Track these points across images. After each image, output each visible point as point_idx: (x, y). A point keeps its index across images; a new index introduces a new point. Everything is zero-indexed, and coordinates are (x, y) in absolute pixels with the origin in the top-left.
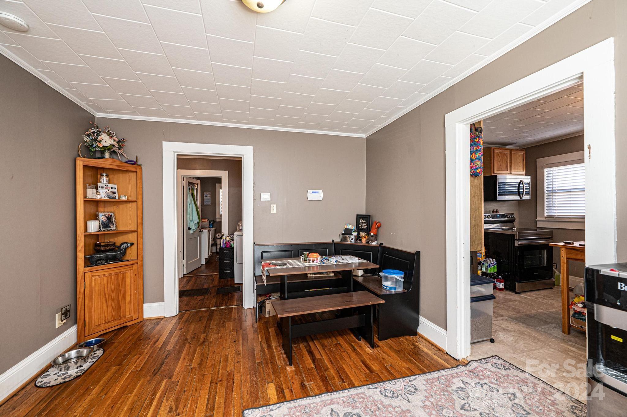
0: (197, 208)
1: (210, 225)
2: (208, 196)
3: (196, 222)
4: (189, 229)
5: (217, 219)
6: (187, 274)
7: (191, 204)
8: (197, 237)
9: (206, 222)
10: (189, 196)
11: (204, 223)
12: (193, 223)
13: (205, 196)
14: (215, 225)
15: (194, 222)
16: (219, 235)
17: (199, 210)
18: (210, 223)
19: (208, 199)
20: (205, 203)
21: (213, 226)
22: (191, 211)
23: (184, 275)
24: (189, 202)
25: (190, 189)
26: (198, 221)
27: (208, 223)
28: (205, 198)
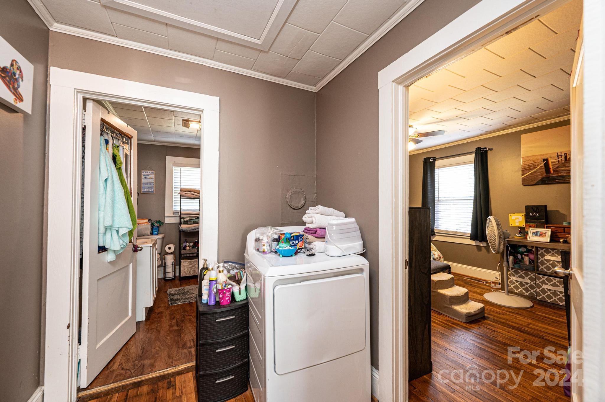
0: (128, 195)
1: (152, 229)
2: (150, 177)
3: (124, 231)
4: (102, 249)
5: (166, 219)
6: (91, 386)
7: (109, 182)
8: (127, 266)
9: (145, 225)
10: (102, 158)
11: (142, 227)
12: (114, 233)
13: (143, 177)
14: (161, 229)
15: (117, 232)
16: (170, 248)
17: (134, 199)
18: (152, 226)
19: (150, 183)
20: (143, 190)
21: (158, 231)
22: (109, 200)
23: (79, 390)
24: (104, 174)
25: (107, 142)
26: (131, 227)
27: (149, 226)
28: (143, 180)
